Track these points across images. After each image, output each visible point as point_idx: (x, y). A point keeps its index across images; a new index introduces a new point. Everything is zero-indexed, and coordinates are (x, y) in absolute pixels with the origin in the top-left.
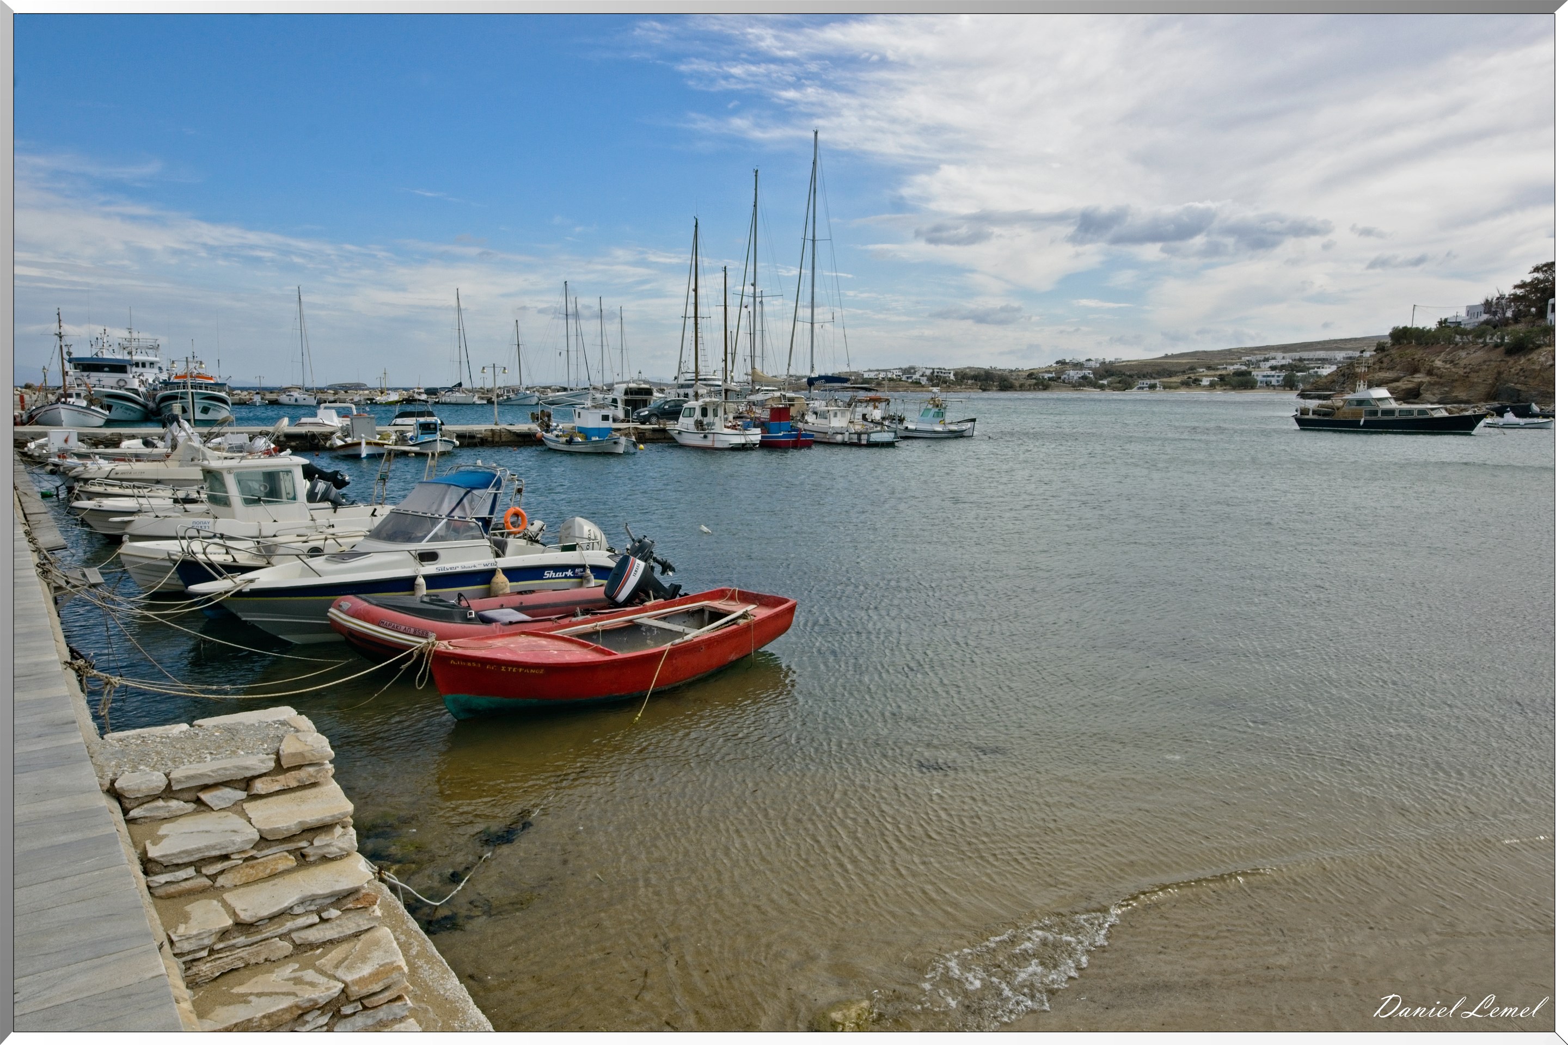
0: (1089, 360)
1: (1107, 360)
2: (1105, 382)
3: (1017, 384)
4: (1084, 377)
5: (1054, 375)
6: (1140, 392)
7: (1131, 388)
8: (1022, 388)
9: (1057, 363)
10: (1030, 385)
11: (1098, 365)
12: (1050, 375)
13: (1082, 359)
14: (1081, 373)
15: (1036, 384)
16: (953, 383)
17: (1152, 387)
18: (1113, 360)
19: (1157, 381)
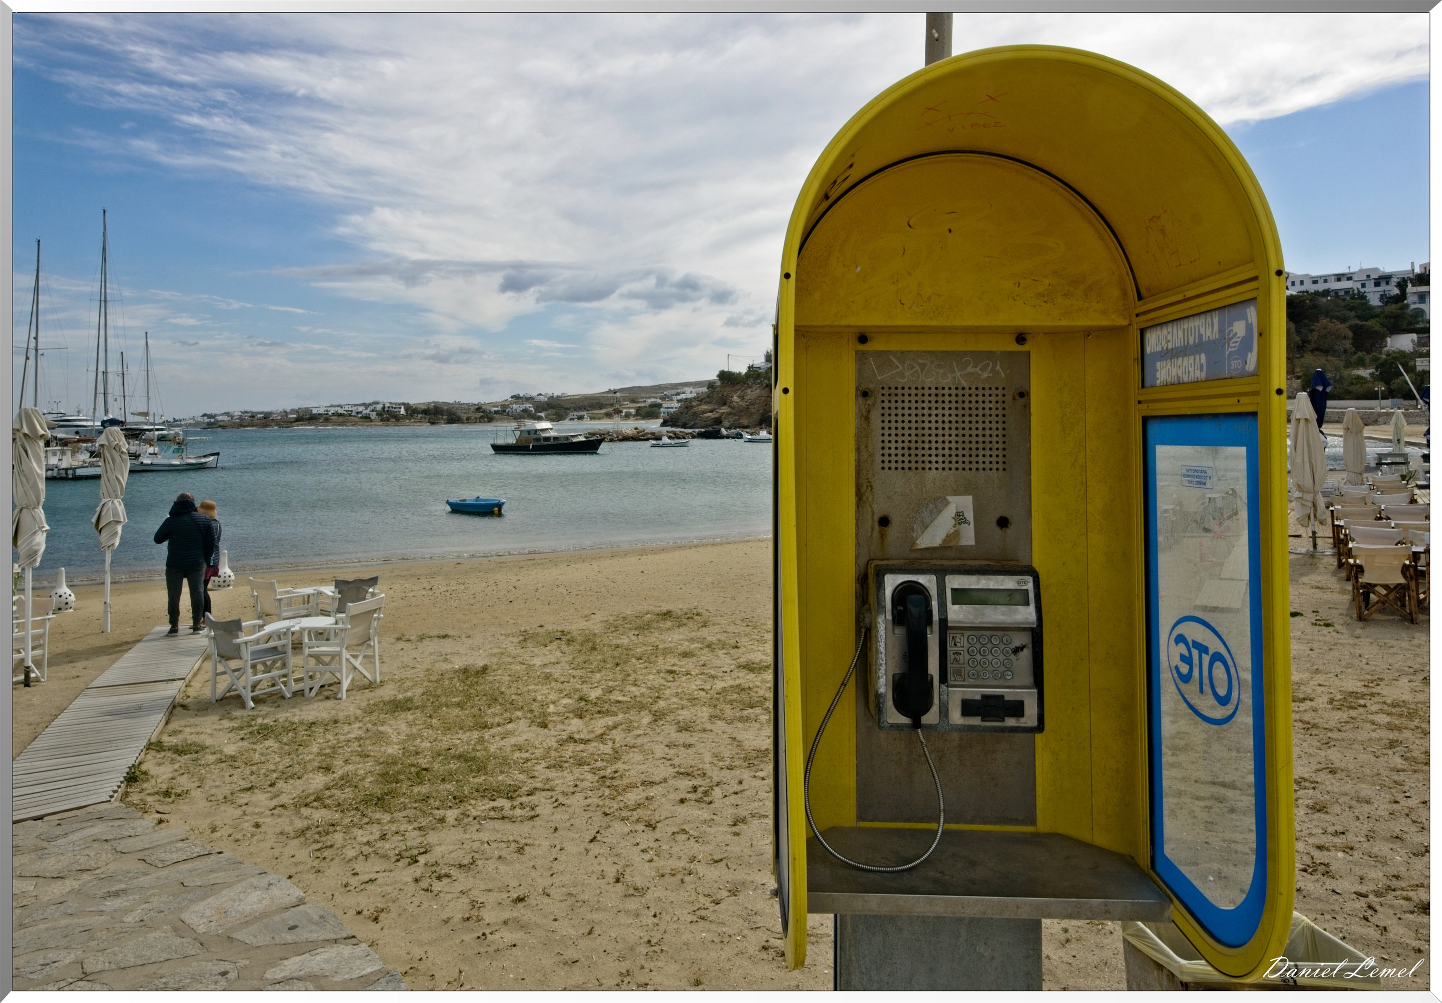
0: (540, 394)
1: (555, 395)
2: (543, 415)
3: (464, 417)
4: (525, 411)
5: (499, 409)
6: (571, 422)
7: (564, 419)
8: (468, 421)
9: (512, 397)
10: (476, 418)
11: (546, 399)
12: (496, 409)
13: (534, 394)
14: (523, 407)
15: (482, 417)
16: (404, 418)
17: (581, 418)
18: (560, 394)
19: (585, 413)
